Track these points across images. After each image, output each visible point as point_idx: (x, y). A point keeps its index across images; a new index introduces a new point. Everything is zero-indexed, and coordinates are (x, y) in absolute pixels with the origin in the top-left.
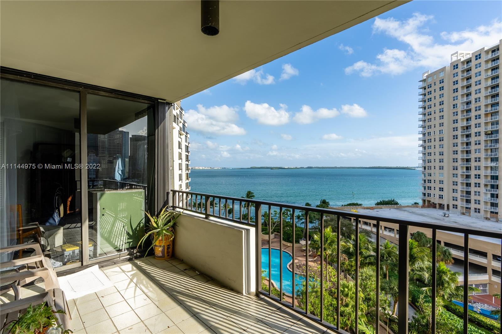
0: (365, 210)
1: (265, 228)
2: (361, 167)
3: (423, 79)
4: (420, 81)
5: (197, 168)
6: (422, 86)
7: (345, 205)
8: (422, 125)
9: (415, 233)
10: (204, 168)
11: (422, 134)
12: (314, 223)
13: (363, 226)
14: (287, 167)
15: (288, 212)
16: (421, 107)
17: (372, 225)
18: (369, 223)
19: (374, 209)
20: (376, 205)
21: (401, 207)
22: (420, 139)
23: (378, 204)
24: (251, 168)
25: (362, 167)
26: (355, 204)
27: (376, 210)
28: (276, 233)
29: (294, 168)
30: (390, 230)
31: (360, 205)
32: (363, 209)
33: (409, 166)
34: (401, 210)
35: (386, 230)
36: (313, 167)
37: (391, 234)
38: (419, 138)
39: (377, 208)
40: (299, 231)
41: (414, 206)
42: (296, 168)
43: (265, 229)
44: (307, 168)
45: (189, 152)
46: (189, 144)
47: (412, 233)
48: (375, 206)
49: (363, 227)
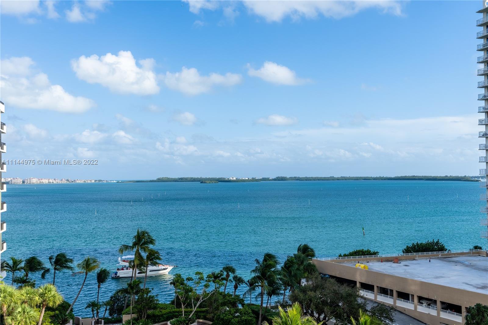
0: (384, 263)
1: (178, 310)
2: (380, 177)
3: (484, 8)
4: (480, 12)
5: (35, 181)
6: (483, 21)
7: (345, 255)
8: (485, 96)
9: (473, 308)
10: (51, 181)
11: (486, 112)
12: (281, 294)
13: (378, 296)
14: (235, 179)
15: (230, 273)
16: (481, 60)
17: (395, 294)
18: (390, 290)
19: (400, 260)
20: (403, 252)
21: (450, 254)
22: (481, 123)
23: (408, 250)
24: (159, 180)
25: (382, 176)
26: (365, 251)
27: (403, 263)
28: (201, 321)
29: (248, 180)
30: (429, 302)
31: (375, 253)
32: (379, 261)
33: (467, 176)
34: (450, 261)
35: (422, 303)
36: (288, 177)
37: (430, 310)
38: (480, 121)
39: (406, 259)
40: (249, 314)
41: (473, 253)
42: (254, 180)
43: (176, 314)
44: (275, 180)
45: (4, 144)
46: (5, 127)
47: (468, 307)
48: (402, 254)
49: (378, 300)
